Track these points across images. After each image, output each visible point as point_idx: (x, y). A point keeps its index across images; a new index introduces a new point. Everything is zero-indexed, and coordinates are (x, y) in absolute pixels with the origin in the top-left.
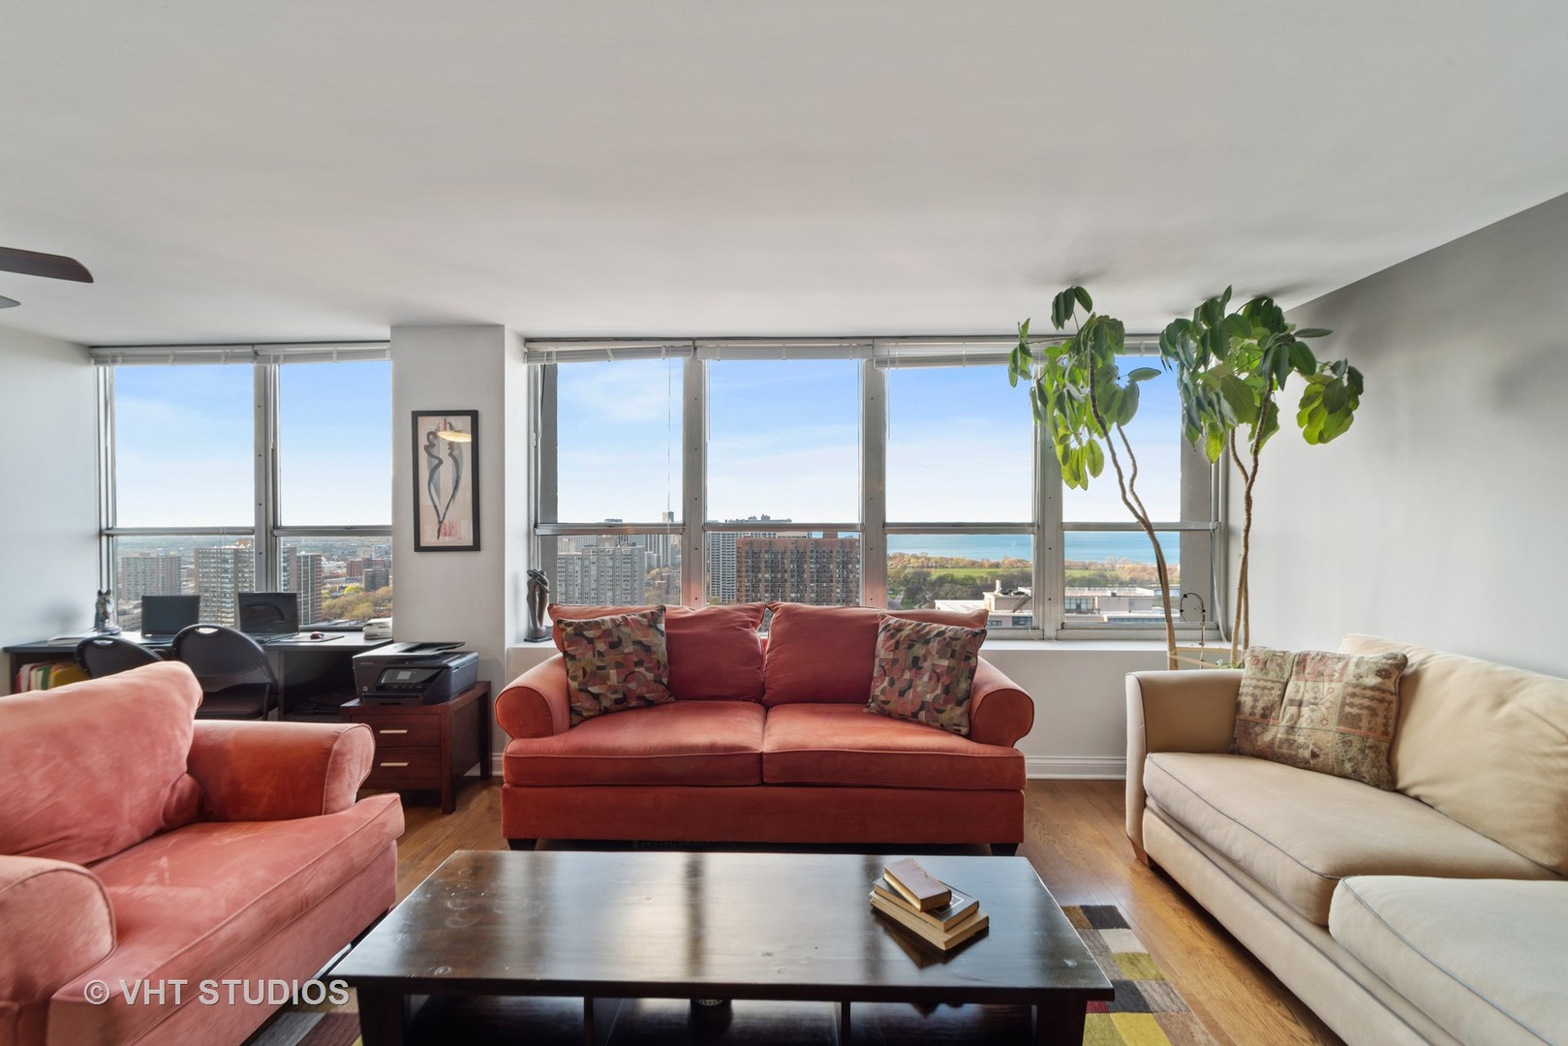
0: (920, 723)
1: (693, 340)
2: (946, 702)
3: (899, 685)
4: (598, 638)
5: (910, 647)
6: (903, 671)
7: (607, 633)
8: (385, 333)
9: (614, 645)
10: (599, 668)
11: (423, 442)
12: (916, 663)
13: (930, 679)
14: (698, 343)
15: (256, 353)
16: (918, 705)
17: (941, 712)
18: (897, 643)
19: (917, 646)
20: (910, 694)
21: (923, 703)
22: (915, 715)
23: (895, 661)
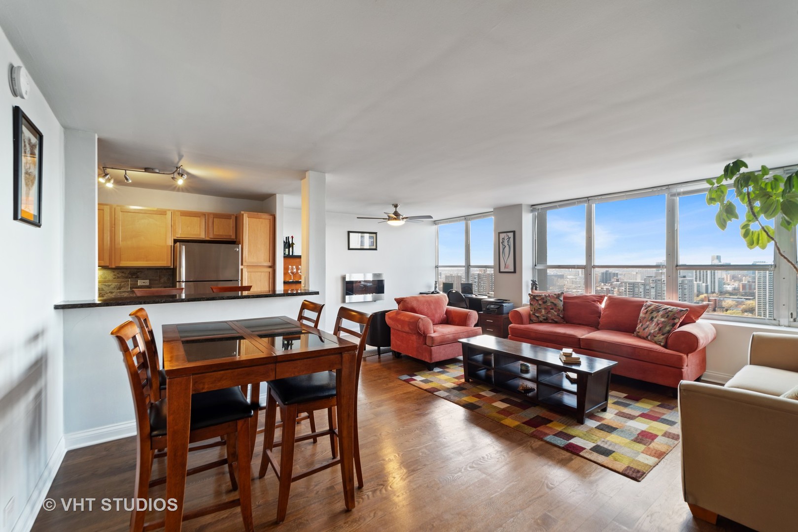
0: (649, 340)
1: (588, 197)
2: (658, 333)
3: (644, 326)
4: (540, 300)
5: (652, 313)
6: (647, 321)
7: (543, 299)
8: (492, 210)
9: (545, 302)
10: (539, 309)
11: (501, 241)
12: (652, 319)
13: (655, 325)
14: (589, 198)
15: (465, 219)
16: (648, 333)
17: (655, 336)
18: (647, 311)
19: (654, 312)
20: (647, 330)
21: (650, 333)
22: (647, 337)
23: (645, 318)
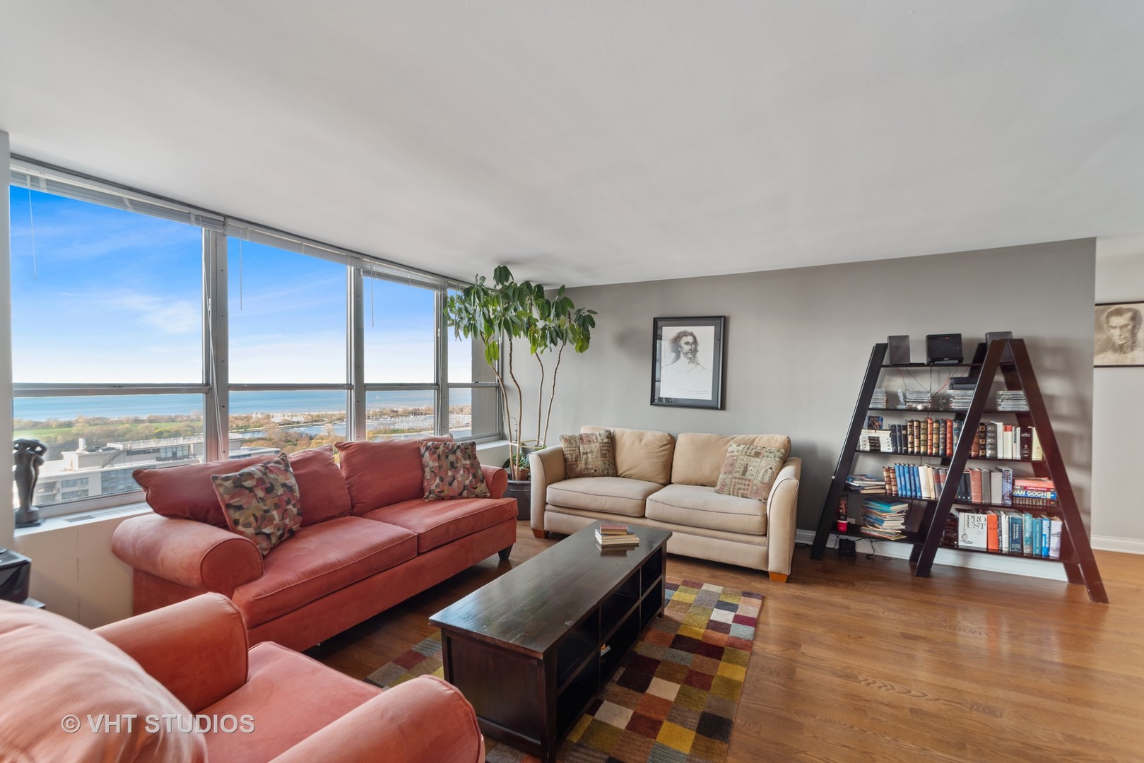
0: (465, 498)
2: (476, 483)
3: (447, 480)
4: (256, 486)
5: (447, 457)
6: (447, 471)
7: (260, 481)
9: (270, 490)
10: (266, 511)
12: (452, 465)
13: (464, 472)
16: (462, 488)
17: (476, 488)
18: (439, 456)
19: (450, 456)
20: (455, 483)
21: (465, 486)
22: (460, 494)
23: (440, 467)
